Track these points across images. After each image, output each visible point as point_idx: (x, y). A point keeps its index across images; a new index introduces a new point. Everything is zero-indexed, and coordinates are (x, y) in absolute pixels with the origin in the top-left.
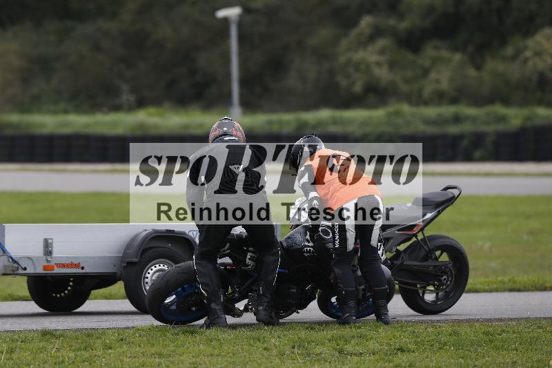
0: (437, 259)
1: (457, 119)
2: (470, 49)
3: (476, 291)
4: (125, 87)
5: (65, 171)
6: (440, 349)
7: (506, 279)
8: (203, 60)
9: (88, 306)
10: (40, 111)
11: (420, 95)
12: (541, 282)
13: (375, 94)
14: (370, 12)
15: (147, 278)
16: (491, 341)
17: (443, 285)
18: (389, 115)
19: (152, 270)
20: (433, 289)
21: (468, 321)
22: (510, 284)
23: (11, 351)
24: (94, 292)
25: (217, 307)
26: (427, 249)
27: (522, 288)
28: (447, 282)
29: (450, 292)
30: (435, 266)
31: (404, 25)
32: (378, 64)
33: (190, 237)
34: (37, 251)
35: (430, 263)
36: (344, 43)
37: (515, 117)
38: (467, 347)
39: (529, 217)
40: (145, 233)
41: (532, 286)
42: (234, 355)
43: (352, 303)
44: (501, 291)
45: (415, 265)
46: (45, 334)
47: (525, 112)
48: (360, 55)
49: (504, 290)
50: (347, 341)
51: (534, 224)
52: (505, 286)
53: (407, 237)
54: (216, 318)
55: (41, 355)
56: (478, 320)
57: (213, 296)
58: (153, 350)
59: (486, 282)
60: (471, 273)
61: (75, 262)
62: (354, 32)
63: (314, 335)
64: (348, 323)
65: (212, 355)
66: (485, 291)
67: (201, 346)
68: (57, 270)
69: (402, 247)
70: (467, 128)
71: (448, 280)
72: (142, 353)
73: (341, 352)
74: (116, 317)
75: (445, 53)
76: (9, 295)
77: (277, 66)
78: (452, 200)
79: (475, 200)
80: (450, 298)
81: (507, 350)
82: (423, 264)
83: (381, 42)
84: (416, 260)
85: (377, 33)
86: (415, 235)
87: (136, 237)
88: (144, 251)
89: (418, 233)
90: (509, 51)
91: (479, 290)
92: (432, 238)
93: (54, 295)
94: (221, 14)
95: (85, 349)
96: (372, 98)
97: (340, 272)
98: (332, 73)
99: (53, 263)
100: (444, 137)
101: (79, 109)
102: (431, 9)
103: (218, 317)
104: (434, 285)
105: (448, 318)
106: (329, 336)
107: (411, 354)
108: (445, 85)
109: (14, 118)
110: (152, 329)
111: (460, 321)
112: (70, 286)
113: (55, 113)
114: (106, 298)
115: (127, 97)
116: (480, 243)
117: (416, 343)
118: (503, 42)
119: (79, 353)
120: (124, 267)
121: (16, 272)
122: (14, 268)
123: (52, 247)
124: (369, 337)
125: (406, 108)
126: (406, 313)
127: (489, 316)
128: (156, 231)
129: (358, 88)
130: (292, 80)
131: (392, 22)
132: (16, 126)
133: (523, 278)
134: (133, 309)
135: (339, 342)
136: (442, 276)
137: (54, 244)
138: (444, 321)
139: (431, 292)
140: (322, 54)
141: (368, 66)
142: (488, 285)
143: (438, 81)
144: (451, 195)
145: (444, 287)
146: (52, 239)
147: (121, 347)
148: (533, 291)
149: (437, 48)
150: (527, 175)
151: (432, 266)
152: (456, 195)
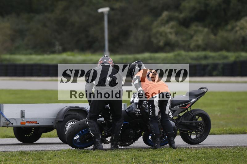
0: (196, 120)
1: (206, 57)
2: (212, 26)
3: (214, 134)
4: (57, 43)
5: (30, 80)
6: (198, 160)
7: (228, 129)
8: (92, 31)
9: (40, 140)
10: (19, 54)
11: (189, 47)
12: (243, 130)
13: (169, 46)
14: (167, 10)
15: (67, 128)
16: (221, 156)
17: (199, 131)
18: (175, 55)
19: (69, 124)
20: (195, 133)
21: (210, 147)
22: (229, 131)
23: (6, 160)
24: (43, 134)
25: (98, 141)
26: (192, 115)
27: (235, 132)
28: (201, 130)
29: (203, 134)
30: (196, 123)
31: (182, 16)
32: (171, 33)
33: (86, 110)
34: (18, 116)
35: (194, 121)
36: (155, 23)
37: (232, 56)
38: (210, 159)
39: (238, 101)
40: (66, 108)
41: (239, 132)
42: (106, 162)
43: (158, 139)
44: (225, 134)
45: (187, 122)
46: (22, 153)
47: (236, 54)
48: (162, 29)
49: (227, 134)
50: (156, 156)
51: (240, 104)
52: (227, 132)
53: (183, 110)
54: (98, 146)
55: (20, 162)
56: (215, 147)
57: (96, 136)
58: (70, 160)
59: (218, 130)
60: (212, 126)
61: (35, 121)
62: (160, 19)
63: (142, 153)
64: (157, 148)
65: (96, 162)
66: (218, 134)
67: (91, 158)
68: (27, 124)
69: (181, 115)
70: (210, 61)
71: (202, 129)
72: (65, 161)
73: (154, 161)
74: (53, 145)
75: (200, 28)
76: (5, 135)
77: (125, 34)
78: (203, 93)
79: (213, 94)
80: (202, 137)
81: (228, 160)
82: (191, 122)
83: (172, 23)
84: (187, 120)
85: (170, 19)
86: (187, 109)
87: (62, 109)
88: (66, 116)
89: (188, 108)
90: (229, 27)
91: (215, 133)
92: (194, 110)
93: (25, 135)
94: (100, 10)
95: (39, 159)
96: (168, 48)
97: (153, 126)
98: (150, 37)
99: (25, 121)
100: (200, 65)
101: (37, 53)
102: (194, 9)
103: (99, 145)
104: (195, 131)
105: (201, 146)
106: (148, 154)
107: (185, 162)
108: (200, 42)
109: (7, 56)
110: (69, 150)
111: (207, 148)
112: (33, 131)
113: (26, 54)
114: (49, 137)
115: (58, 47)
116: (216, 113)
117: (187, 157)
118: (227, 23)
119: (36, 161)
120: (57, 123)
121: (8, 125)
122: (8, 123)
123: (24, 114)
124: (166, 154)
125: (183, 53)
126: (183, 144)
127: (220, 145)
128: (71, 107)
129: (161, 44)
130: (132, 40)
131: (176, 14)
132: (9, 60)
133: (235, 128)
134: (61, 142)
135: (153, 157)
136: (199, 127)
137: (25, 113)
138: (200, 147)
139: (194, 134)
140: (146, 28)
141: (166, 34)
142: (220, 131)
143: (197, 41)
144: (203, 91)
145: (200, 132)
146: (24, 111)
147: (55, 159)
148: (239, 134)
149: (197, 26)
150: (237, 82)
151: (194, 123)
152: (205, 91)
